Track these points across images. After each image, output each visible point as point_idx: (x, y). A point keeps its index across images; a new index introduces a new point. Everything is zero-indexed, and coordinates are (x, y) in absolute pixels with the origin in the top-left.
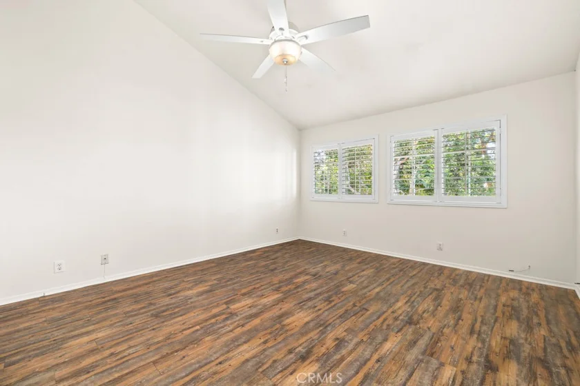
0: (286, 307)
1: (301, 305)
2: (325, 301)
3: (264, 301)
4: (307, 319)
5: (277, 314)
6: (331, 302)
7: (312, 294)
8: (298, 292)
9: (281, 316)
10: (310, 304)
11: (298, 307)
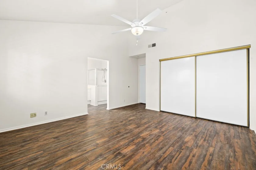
0: (137, 130)
1: (131, 131)
2: (120, 132)
3: (147, 133)
4: (129, 126)
5: (140, 128)
6: (118, 132)
7: (125, 136)
8: (132, 137)
9: (138, 127)
10: (127, 131)
11: (132, 130)
